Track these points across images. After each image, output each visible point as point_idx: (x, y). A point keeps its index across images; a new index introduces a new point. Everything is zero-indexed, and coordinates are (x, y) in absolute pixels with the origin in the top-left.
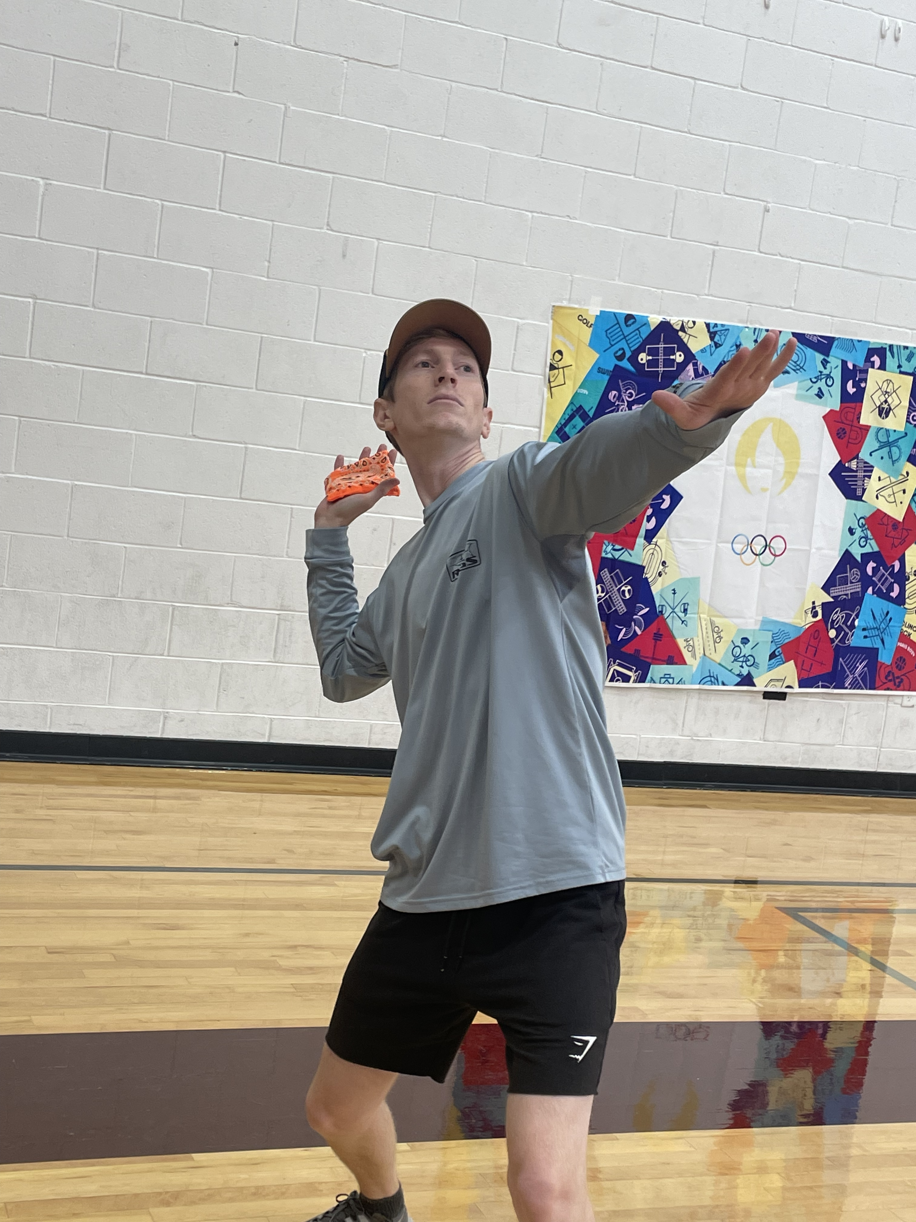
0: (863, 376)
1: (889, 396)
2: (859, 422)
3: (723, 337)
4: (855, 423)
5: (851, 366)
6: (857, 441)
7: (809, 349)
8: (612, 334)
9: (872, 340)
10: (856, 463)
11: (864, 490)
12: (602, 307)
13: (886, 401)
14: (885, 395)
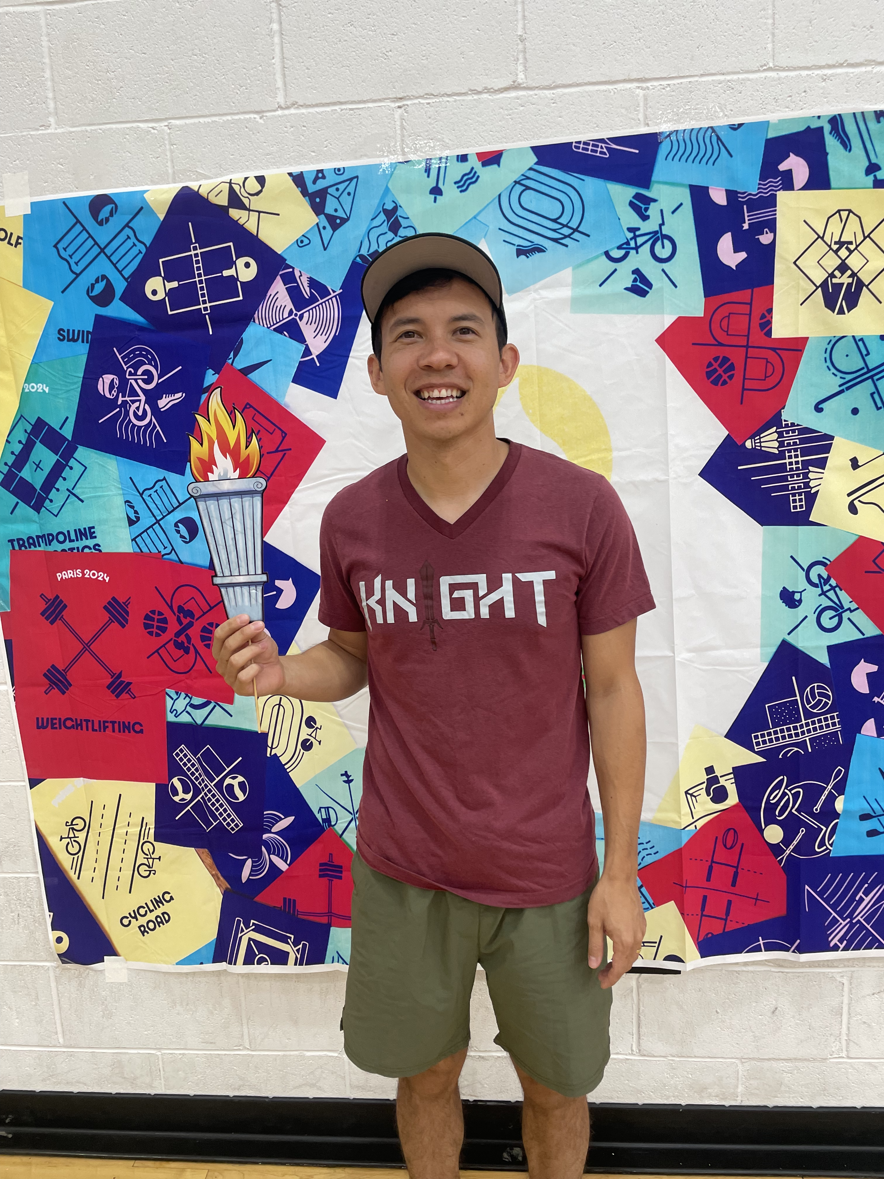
0: (763, 215)
1: (851, 252)
2: (769, 333)
3: (346, 200)
4: (757, 337)
5: (719, 197)
6: (771, 381)
7: (588, 179)
8: (70, 250)
9: (772, 117)
10: (776, 436)
11: (811, 498)
12: (31, 195)
13: (843, 267)
14: (836, 252)
